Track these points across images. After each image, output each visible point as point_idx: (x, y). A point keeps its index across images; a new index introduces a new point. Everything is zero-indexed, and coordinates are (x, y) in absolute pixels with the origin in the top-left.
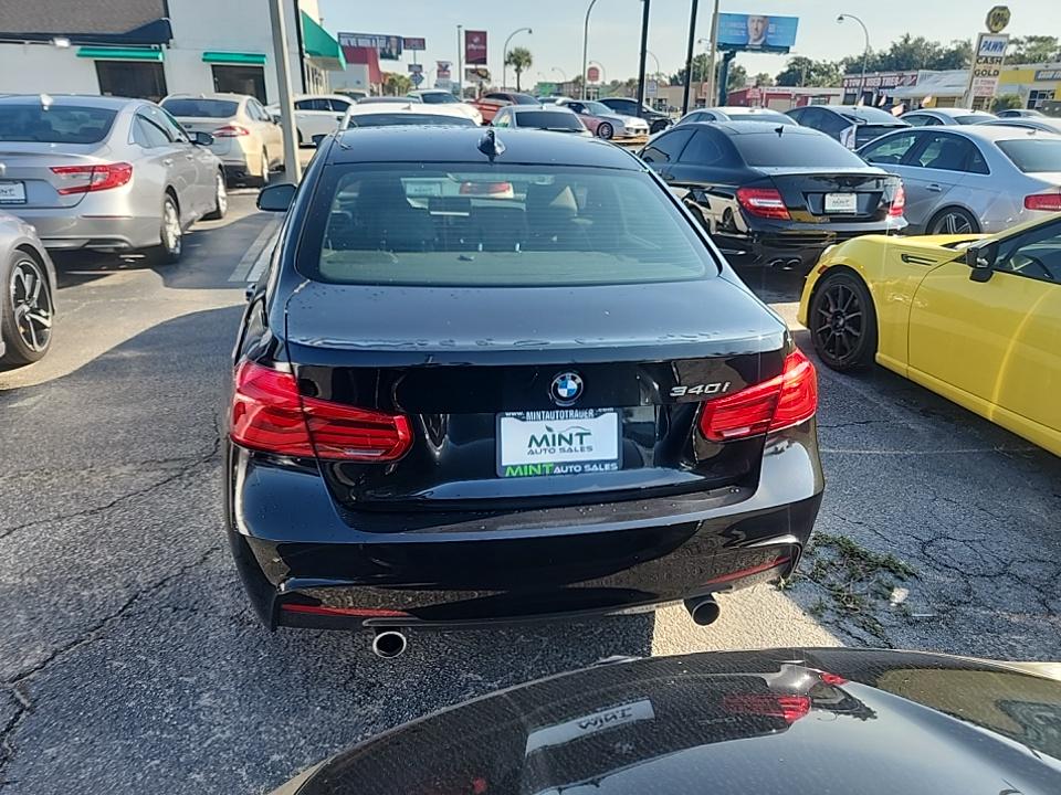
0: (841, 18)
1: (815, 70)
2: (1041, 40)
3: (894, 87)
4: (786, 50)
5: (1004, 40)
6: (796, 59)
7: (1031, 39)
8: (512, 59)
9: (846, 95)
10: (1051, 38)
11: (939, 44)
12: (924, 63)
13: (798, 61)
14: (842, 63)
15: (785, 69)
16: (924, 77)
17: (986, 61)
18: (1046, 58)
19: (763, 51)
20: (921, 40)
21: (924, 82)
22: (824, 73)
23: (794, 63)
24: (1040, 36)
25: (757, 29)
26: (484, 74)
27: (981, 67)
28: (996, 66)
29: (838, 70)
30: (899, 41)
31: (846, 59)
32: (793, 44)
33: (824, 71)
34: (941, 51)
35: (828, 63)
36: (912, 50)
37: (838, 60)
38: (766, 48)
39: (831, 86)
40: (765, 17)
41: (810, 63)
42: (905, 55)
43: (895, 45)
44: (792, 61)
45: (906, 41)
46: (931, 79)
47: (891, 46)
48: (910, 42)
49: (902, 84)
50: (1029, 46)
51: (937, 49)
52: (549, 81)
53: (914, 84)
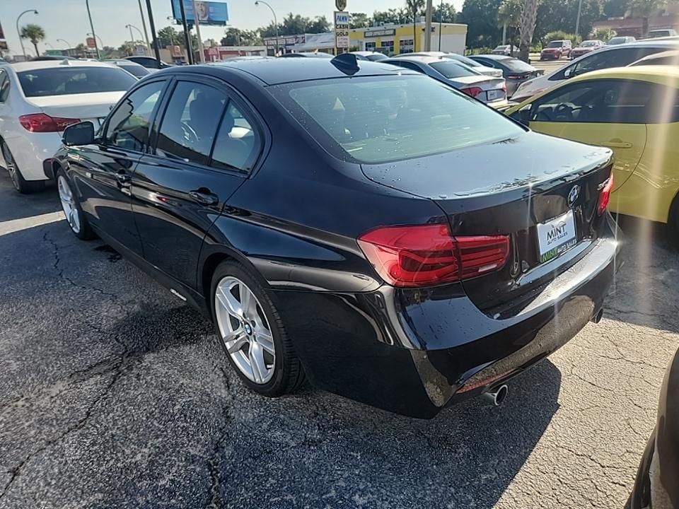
0: (256, 3)
1: (243, 36)
2: (359, 15)
3: (293, 44)
4: (224, 23)
5: (346, 15)
6: (230, 29)
7: (354, 15)
8: (26, 33)
9: (268, 50)
10: (363, 14)
11: (308, 19)
12: (304, 30)
13: (231, 30)
14: (257, 31)
15: (225, 36)
16: (308, 38)
17: (340, 27)
18: (364, 25)
19: (210, 24)
20: (299, 16)
21: (309, 40)
22: (248, 38)
23: (230, 32)
24: (358, 13)
25: (202, 10)
26: (4, 45)
27: (339, 31)
28: (346, 30)
29: (256, 35)
30: (287, 17)
31: (259, 29)
32: (228, 20)
33: (249, 36)
34: (310, 23)
35: (250, 31)
36: (295, 22)
37: (255, 29)
38: (211, 22)
39: (255, 45)
40: (206, 2)
41: (239, 31)
42: (292, 25)
43: (286, 20)
44: (228, 31)
45: (291, 16)
46: (312, 39)
47: (284, 20)
48: (294, 18)
49: (298, 43)
50: (354, 18)
51: (309, 21)
52: (55, 49)
53: (304, 42)
